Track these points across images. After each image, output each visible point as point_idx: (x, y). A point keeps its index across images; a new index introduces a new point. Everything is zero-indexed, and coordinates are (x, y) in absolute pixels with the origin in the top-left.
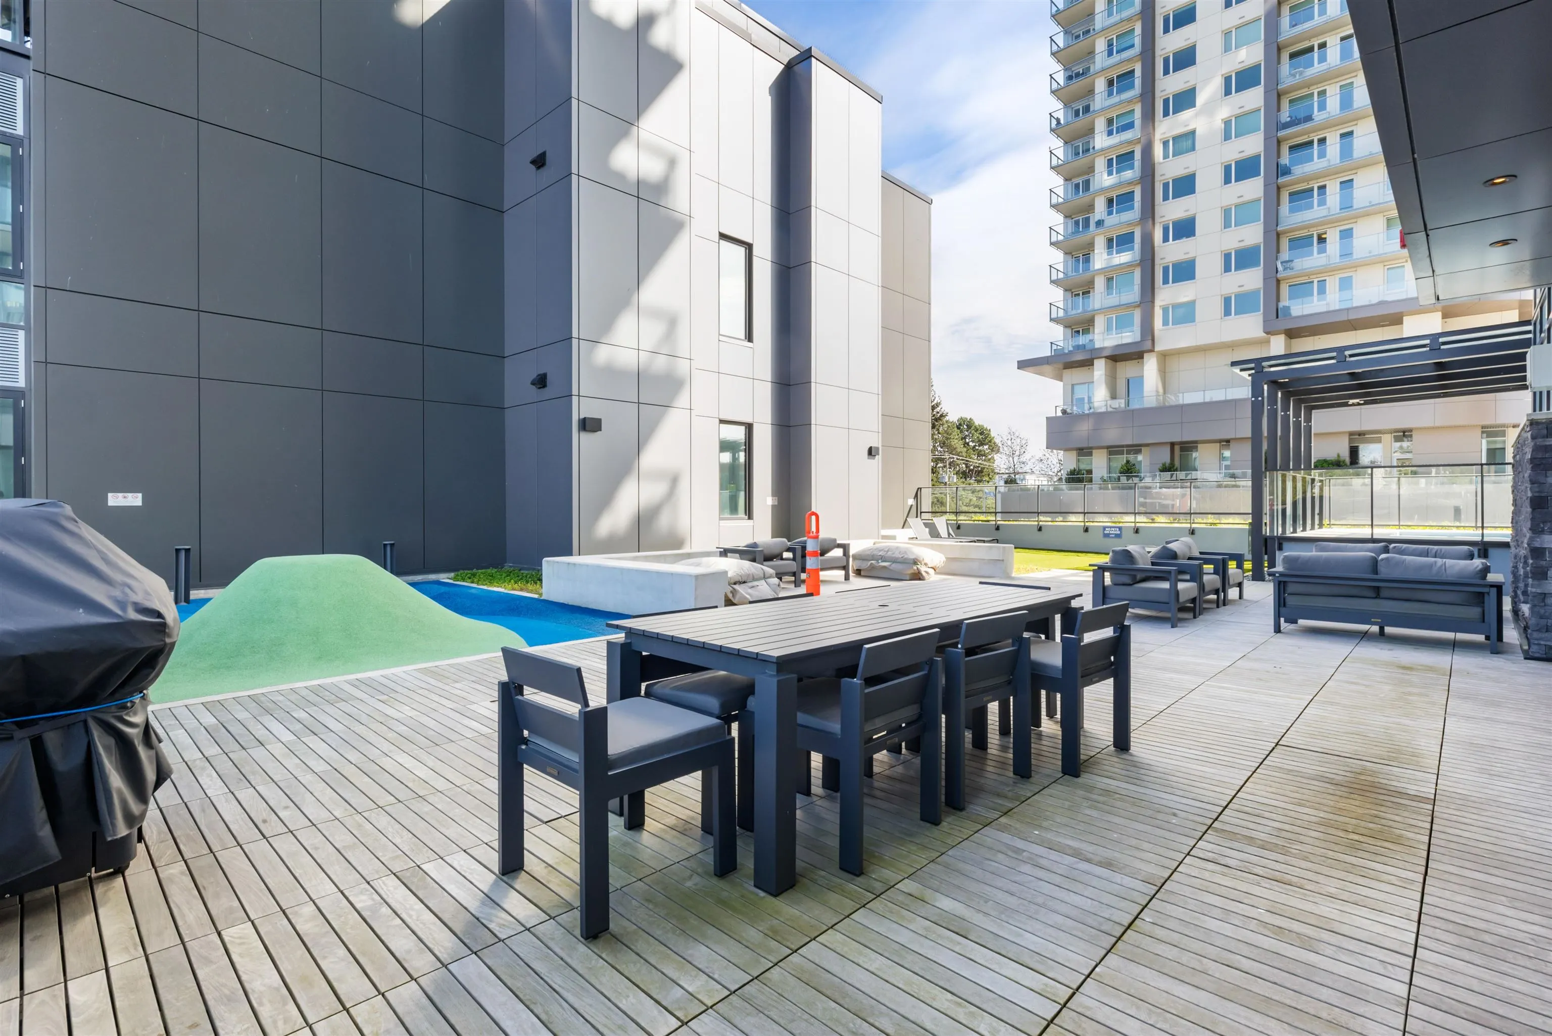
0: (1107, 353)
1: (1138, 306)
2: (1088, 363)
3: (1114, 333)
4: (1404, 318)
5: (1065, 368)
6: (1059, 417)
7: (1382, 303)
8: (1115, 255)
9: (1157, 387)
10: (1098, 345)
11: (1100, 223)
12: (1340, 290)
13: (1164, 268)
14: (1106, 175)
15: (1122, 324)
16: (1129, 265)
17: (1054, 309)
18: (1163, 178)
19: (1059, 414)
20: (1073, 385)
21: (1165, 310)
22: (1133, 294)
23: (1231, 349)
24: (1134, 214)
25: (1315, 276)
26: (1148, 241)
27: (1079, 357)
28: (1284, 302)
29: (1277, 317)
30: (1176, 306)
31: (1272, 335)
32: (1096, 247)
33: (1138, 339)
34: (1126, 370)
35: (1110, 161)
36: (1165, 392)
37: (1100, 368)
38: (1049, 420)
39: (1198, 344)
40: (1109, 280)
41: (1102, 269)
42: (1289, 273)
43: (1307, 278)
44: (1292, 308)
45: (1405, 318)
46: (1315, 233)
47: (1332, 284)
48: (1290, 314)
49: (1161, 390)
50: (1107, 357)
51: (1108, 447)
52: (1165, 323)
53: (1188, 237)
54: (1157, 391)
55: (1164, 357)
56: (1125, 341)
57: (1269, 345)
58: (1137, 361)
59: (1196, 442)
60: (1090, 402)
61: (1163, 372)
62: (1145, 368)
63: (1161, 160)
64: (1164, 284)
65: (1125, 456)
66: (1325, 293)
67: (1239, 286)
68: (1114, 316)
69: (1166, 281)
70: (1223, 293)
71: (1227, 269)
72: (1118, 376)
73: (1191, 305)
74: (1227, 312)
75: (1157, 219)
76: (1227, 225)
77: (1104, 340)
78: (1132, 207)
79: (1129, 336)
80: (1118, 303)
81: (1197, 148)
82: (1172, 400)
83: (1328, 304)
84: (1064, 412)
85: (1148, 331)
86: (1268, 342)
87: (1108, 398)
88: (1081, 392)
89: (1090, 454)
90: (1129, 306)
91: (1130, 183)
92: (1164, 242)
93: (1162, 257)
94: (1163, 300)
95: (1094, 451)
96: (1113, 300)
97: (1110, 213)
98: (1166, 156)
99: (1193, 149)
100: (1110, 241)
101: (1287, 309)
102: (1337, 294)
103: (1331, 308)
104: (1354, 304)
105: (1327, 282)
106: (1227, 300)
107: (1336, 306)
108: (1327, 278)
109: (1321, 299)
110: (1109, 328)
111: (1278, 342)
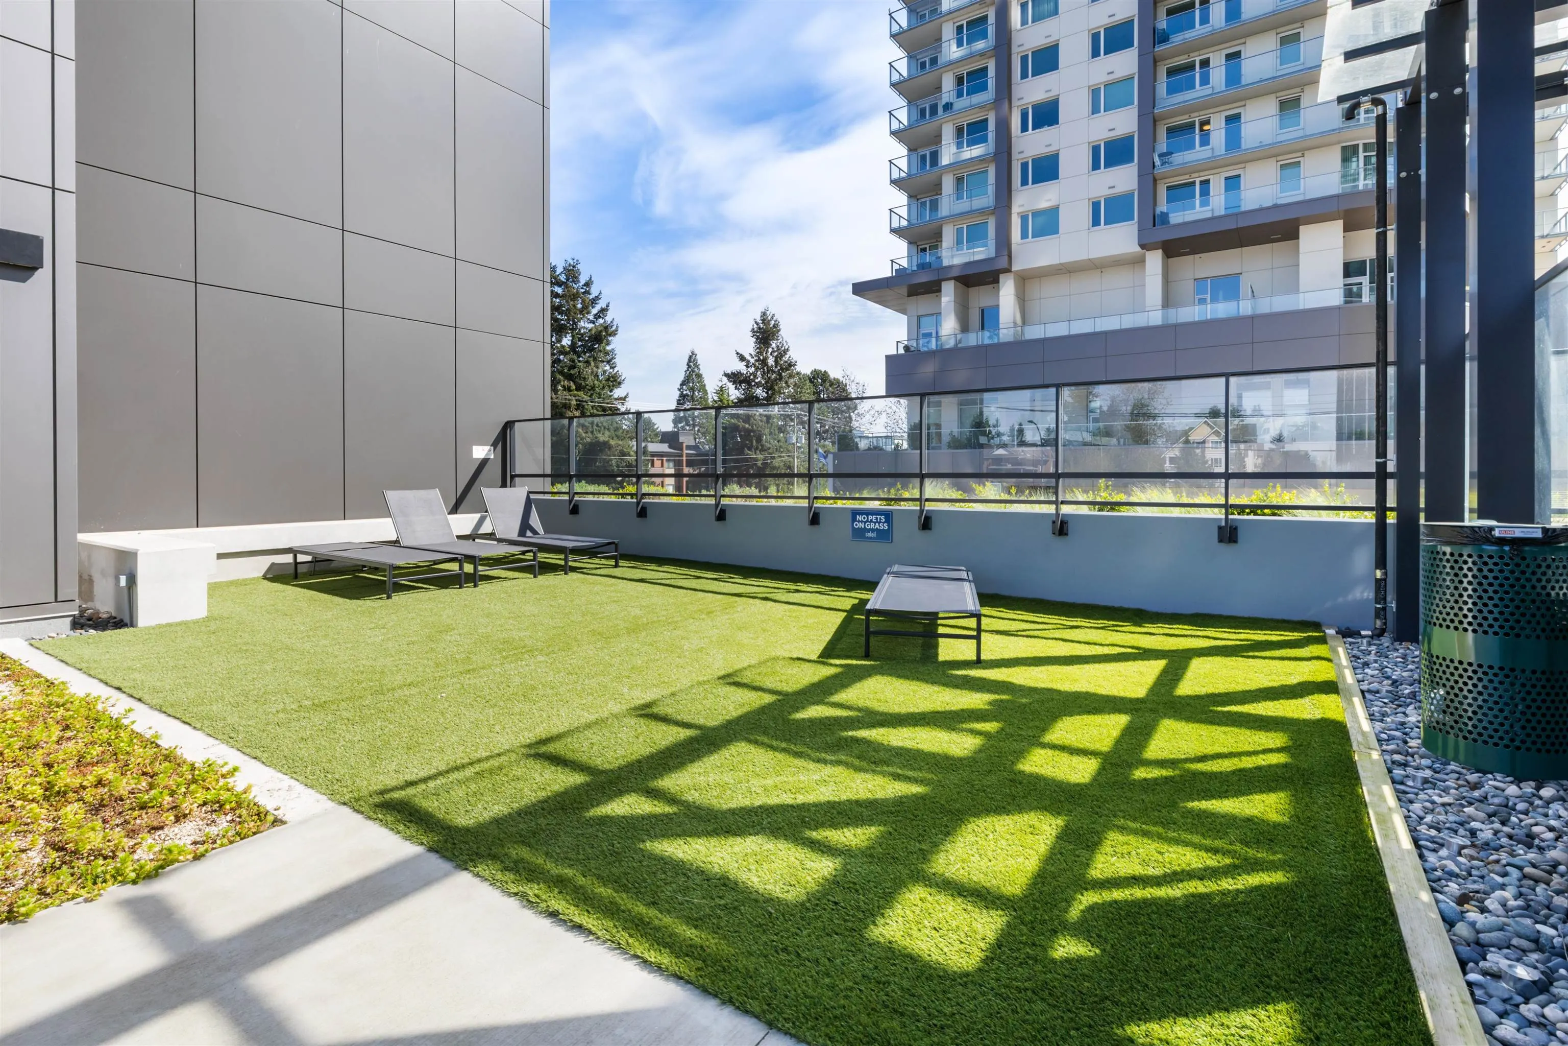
0: (955, 273)
1: (993, 213)
2: (933, 288)
3: (965, 247)
4: (1301, 227)
5: (910, 294)
6: (902, 355)
7: (1276, 207)
8: (965, 148)
9: (1014, 317)
10: (946, 263)
11: (948, 107)
12: (1226, 191)
13: (1022, 164)
14: (955, 46)
15: (975, 235)
16: (981, 160)
17: (895, 218)
18: (1021, 49)
19: (901, 351)
20: (919, 317)
21: (1024, 218)
22: (987, 199)
23: (1101, 270)
24: (988, 96)
25: (1196, 175)
26: (1003, 127)
27: (923, 278)
28: (1162, 207)
29: (1154, 225)
30: (1036, 214)
31: (1149, 250)
32: (944, 138)
33: (993, 255)
34: (980, 298)
35: (960, 29)
36: (1024, 322)
37: (948, 294)
38: (889, 358)
39: (1063, 261)
40: (959, 180)
41: (950, 164)
42: (1166, 169)
43: (1189, 176)
44: (1170, 215)
45: (1301, 229)
46: (1197, 119)
47: (1217, 185)
48: (1169, 223)
49: (1019, 321)
50: (957, 279)
52: (1024, 235)
53: (1049, 125)
54: (1015, 323)
55: (1024, 280)
56: (978, 257)
57: (1145, 265)
58: (991, 286)
60: (937, 337)
61: (1022, 299)
62: (1001, 293)
63: (1019, 26)
64: (1022, 185)
66: (1208, 194)
67: (1110, 188)
68: (965, 226)
69: (1024, 182)
70: (1089, 197)
71: (1096, 166)
72: (970, 306)
73: (1053, 212)
74: (1096, 222)
75: (1015, 103)
76: (1095, 110)
77: (952, 257)
78: (984, 88)
79: (981, 252)
80: (968, 209)
81: (1060, 11)
82: (1034, 332)
83: (1212, 210)
84: (907, 348)
85: (1004, 243)
86: (1144, 261)
87: (957, 332)
88: (928, 326)
90: (982, 212)
91: (982, 54)
92: (1022, 131)
93: (1021, 150)
94: (1023, 205)
95: (943, 400)
96: (964, 205)
97: (960, 95)
98: (1024, 22)
99: (1056, 12)
100: (959, 131)
101: (1165, 217)
102: (1223, 197)
103: (1217, 214)
104: (1243, 209)
105: (1211, 182)
106: (1096, 206)
107: (1223, 213)
108: (1211, 177)
109: (1205, 203)
110: (959, 242)
111: (1155, 259)
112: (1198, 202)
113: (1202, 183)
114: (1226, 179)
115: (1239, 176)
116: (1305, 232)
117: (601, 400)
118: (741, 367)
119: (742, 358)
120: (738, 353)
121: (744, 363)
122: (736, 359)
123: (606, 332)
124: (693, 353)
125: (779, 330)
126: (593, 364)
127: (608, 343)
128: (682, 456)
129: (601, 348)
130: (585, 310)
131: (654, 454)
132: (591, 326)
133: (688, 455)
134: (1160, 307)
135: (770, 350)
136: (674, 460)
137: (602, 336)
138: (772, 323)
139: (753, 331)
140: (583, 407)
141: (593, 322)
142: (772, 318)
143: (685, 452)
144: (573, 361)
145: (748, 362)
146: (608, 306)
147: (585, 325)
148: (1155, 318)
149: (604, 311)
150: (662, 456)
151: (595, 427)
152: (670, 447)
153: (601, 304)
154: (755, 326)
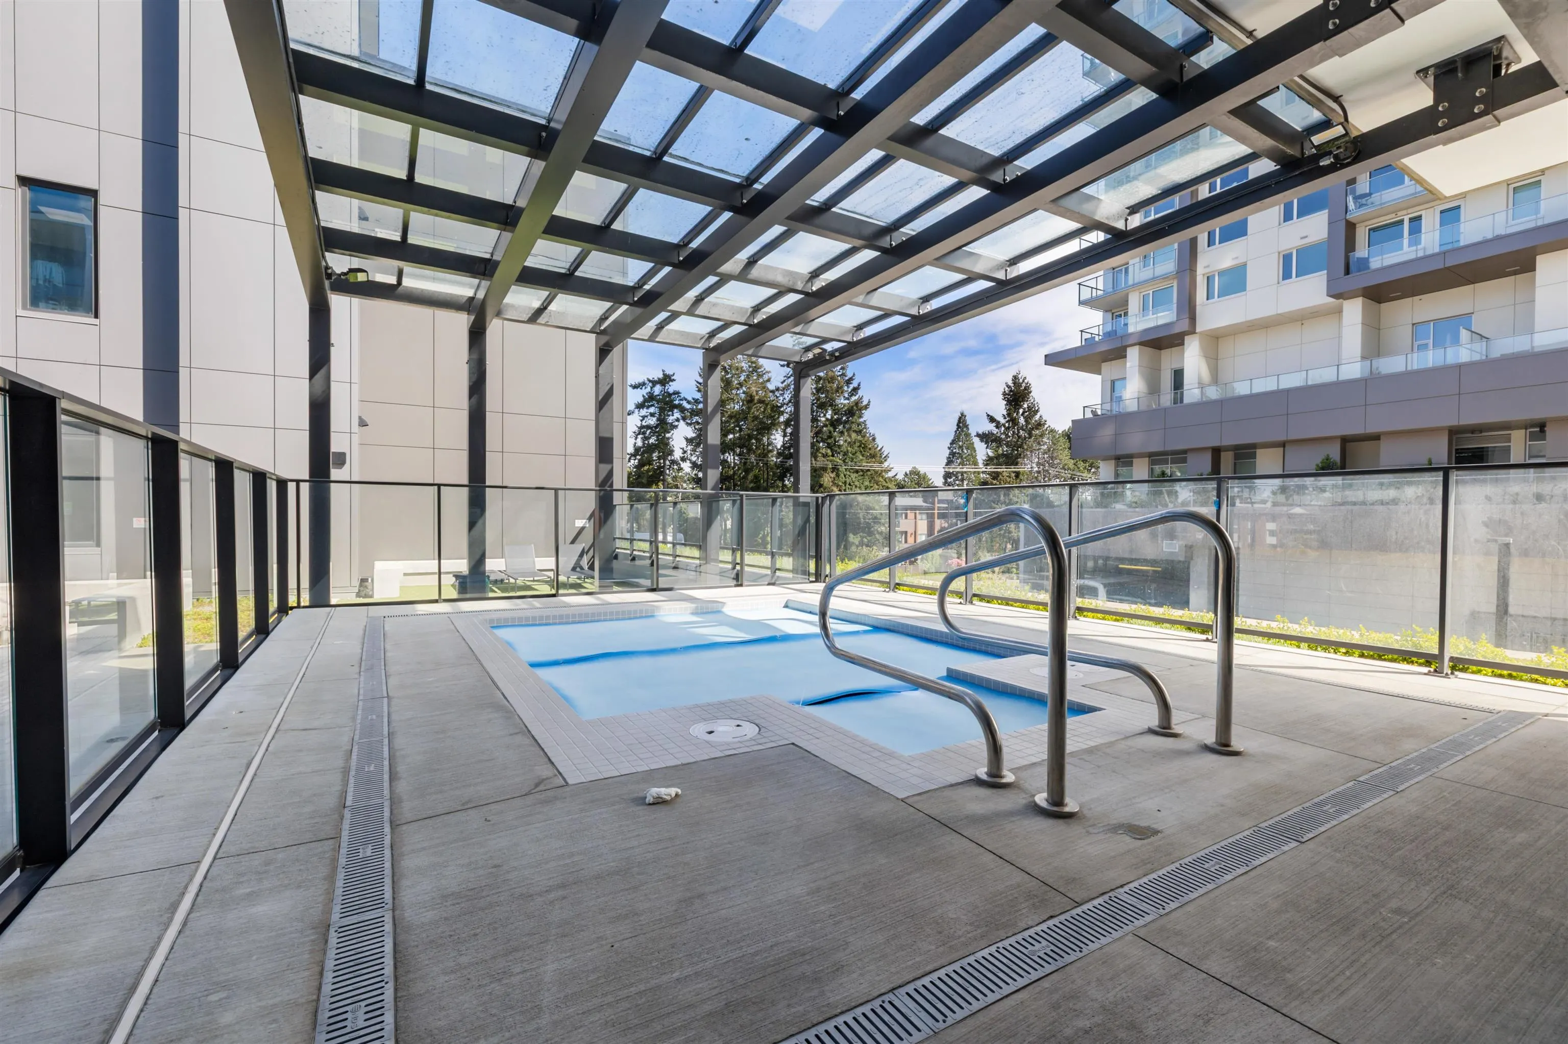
0: (1140, 338)
1: (1177, 277)
2: (1119, 354)
3: (1150, 313)
4: (1538, 257)
5: (1104, 360)
6: (1089, 418)
9: (1200, 378)
10: (1131, 329)
12: (1441, 226)
15: (1159, 300)
17: (1084, 290)
19: (1089, 415)
20: (1113, 382)
21: (1209, 280)
22: (1171, 263)
23: (1300, 323)
25: (1405, 212)
27: (1111, 347)
28: (1361, 253)
29: (1348, 273)
30: (1222, 273)
31: (1345, 299)
33: (1177, 318)
34: (1170, 358)
36: (1213, 383)
37: (1134, 359)
38: (1074, 420)
42: (1364, 211)
43: (1393, 215)
44: (1371, 260)
45: (1539, 259)
47: (1431, 220)
48: (1368, 268)
49: (1208, 381)
50: (1141, 344)
51: (1150, 455)
52: (1210, 295)
54: (1203, 383)
55: (1217, 339)
56: (1159, 323)
57: (1341, 316)
58: (1176, 347)
59: (1254, 446)
60: (1124, 399)
61: (1211, 358)
62: (1187, 354)
64: (1209, 247)
65: (1169, 465)
66: (1420, 231)
67: (1302, 238)
68: (1151, 292)
69: (1211, 242)
70: (1280, 250)
71: (1288, 217)
72: (1161, 368)
73: (1241, 269)
74: (1287, 275)
77: (1138, 323)
79: (1163, 317)
80: (1152, 276)
83: (1424, 248)
84: (1094, 412)
85: (1189, 309)
86: (1339, 311)
87: (1144, 394)
88: (1120, 389)
89: (1130, 464)
90: (1165, 277)
94: (1207, 267)
95: (1134, 460)
96: (1147, 274)
101: (1364, 263)
102: (1437, 233)
103: (1429, 252)
104: (1462, 244)
105: (1423, 218)
106: (1287, 258)
107: (1437, 250)
108: (1423, 213)
109: (1415, 242)
110: (1144, 308)
111: (1354, 310)
112: (1406, 242)
113: (1411, 220)
114: (1442, 212)
115: (1458, 207)
116: (1542, 261)
117: (853, 464)
118: (991, 427)
119: (992, 419)
120: (988, 415)
121: (994, 424)
122: (987, 421)
123: (857, 407)
124: (962, 414)
125: (1031, 392)
126: (846, 434)
127: (860, 417)
128: (934, 509)
129: (854, 420)
130: (839, 390)
131: (906, 508)
132: (847, 401)
133: (939, 509)
134: (1360, 359)
135: (1021, 411)
136: (927, 513)
137: (855, 410)
138: (1024, 385)
139: (1004, 394)
140: (838, 469)
141: (848, 399)
142: (1023, 381)
143: (937, 505)
144: (830, 432)
145: (998, 423)
146: (859, 385)
147: (842, 401)
148: (1353, 370)
149: (856, 390)
150: (915, 509)
151: (847, 486)
152: (925, 501)
153: (854, 384)
154: (1007, 389)
